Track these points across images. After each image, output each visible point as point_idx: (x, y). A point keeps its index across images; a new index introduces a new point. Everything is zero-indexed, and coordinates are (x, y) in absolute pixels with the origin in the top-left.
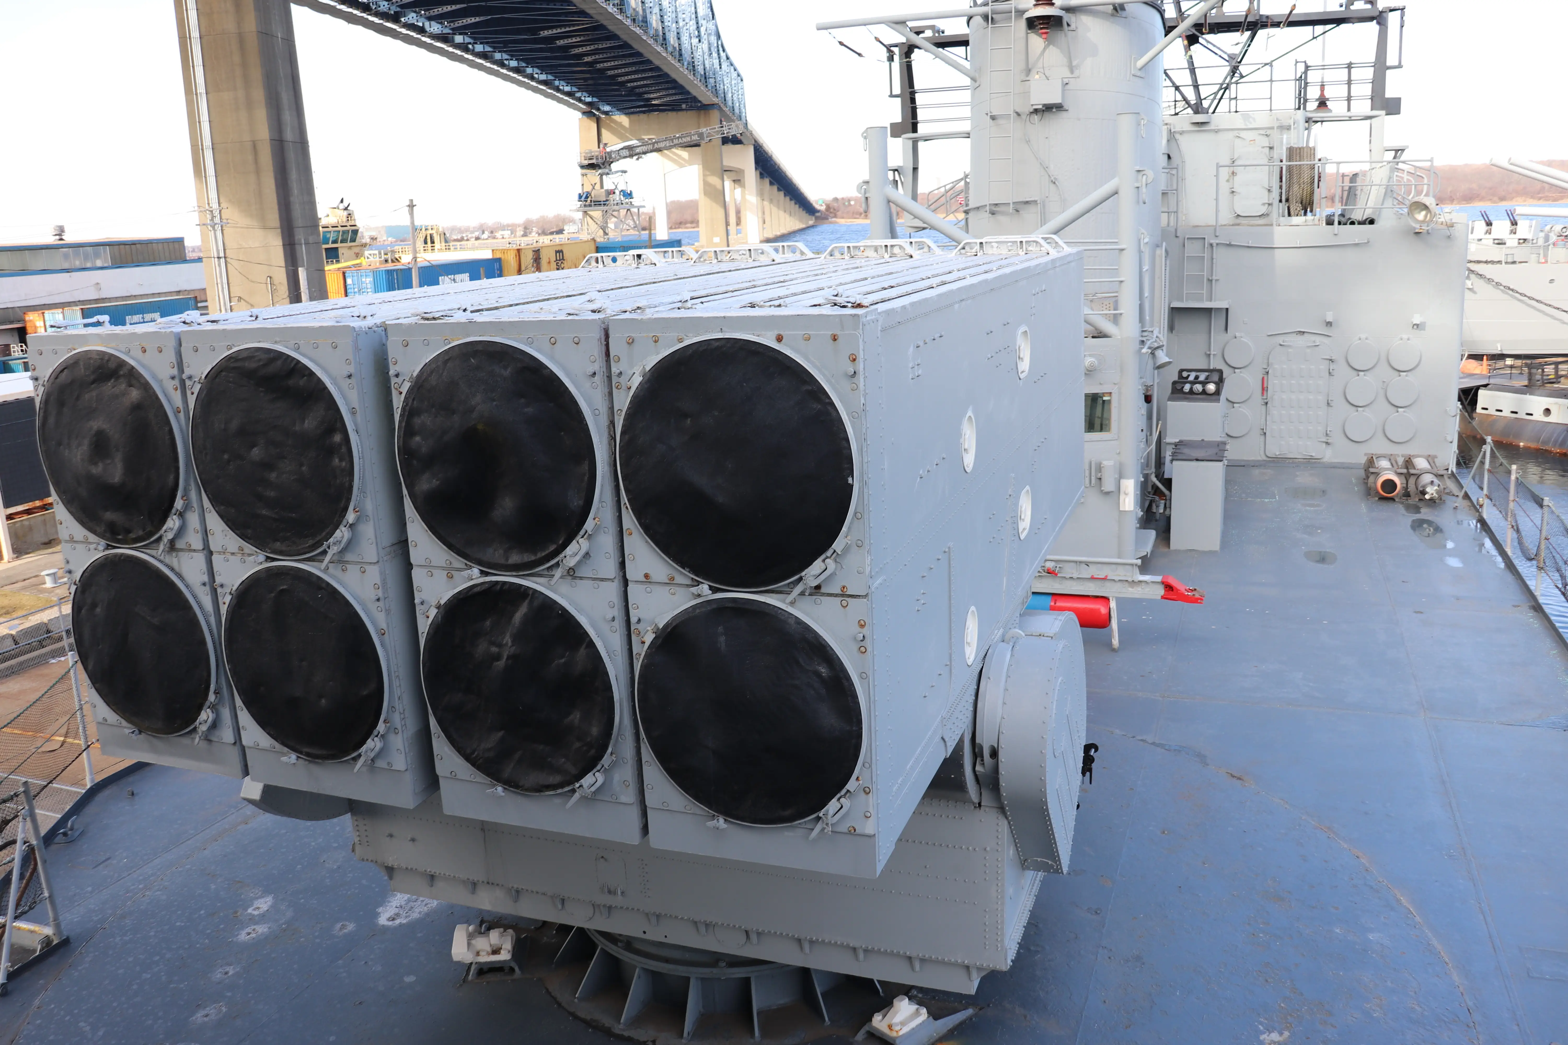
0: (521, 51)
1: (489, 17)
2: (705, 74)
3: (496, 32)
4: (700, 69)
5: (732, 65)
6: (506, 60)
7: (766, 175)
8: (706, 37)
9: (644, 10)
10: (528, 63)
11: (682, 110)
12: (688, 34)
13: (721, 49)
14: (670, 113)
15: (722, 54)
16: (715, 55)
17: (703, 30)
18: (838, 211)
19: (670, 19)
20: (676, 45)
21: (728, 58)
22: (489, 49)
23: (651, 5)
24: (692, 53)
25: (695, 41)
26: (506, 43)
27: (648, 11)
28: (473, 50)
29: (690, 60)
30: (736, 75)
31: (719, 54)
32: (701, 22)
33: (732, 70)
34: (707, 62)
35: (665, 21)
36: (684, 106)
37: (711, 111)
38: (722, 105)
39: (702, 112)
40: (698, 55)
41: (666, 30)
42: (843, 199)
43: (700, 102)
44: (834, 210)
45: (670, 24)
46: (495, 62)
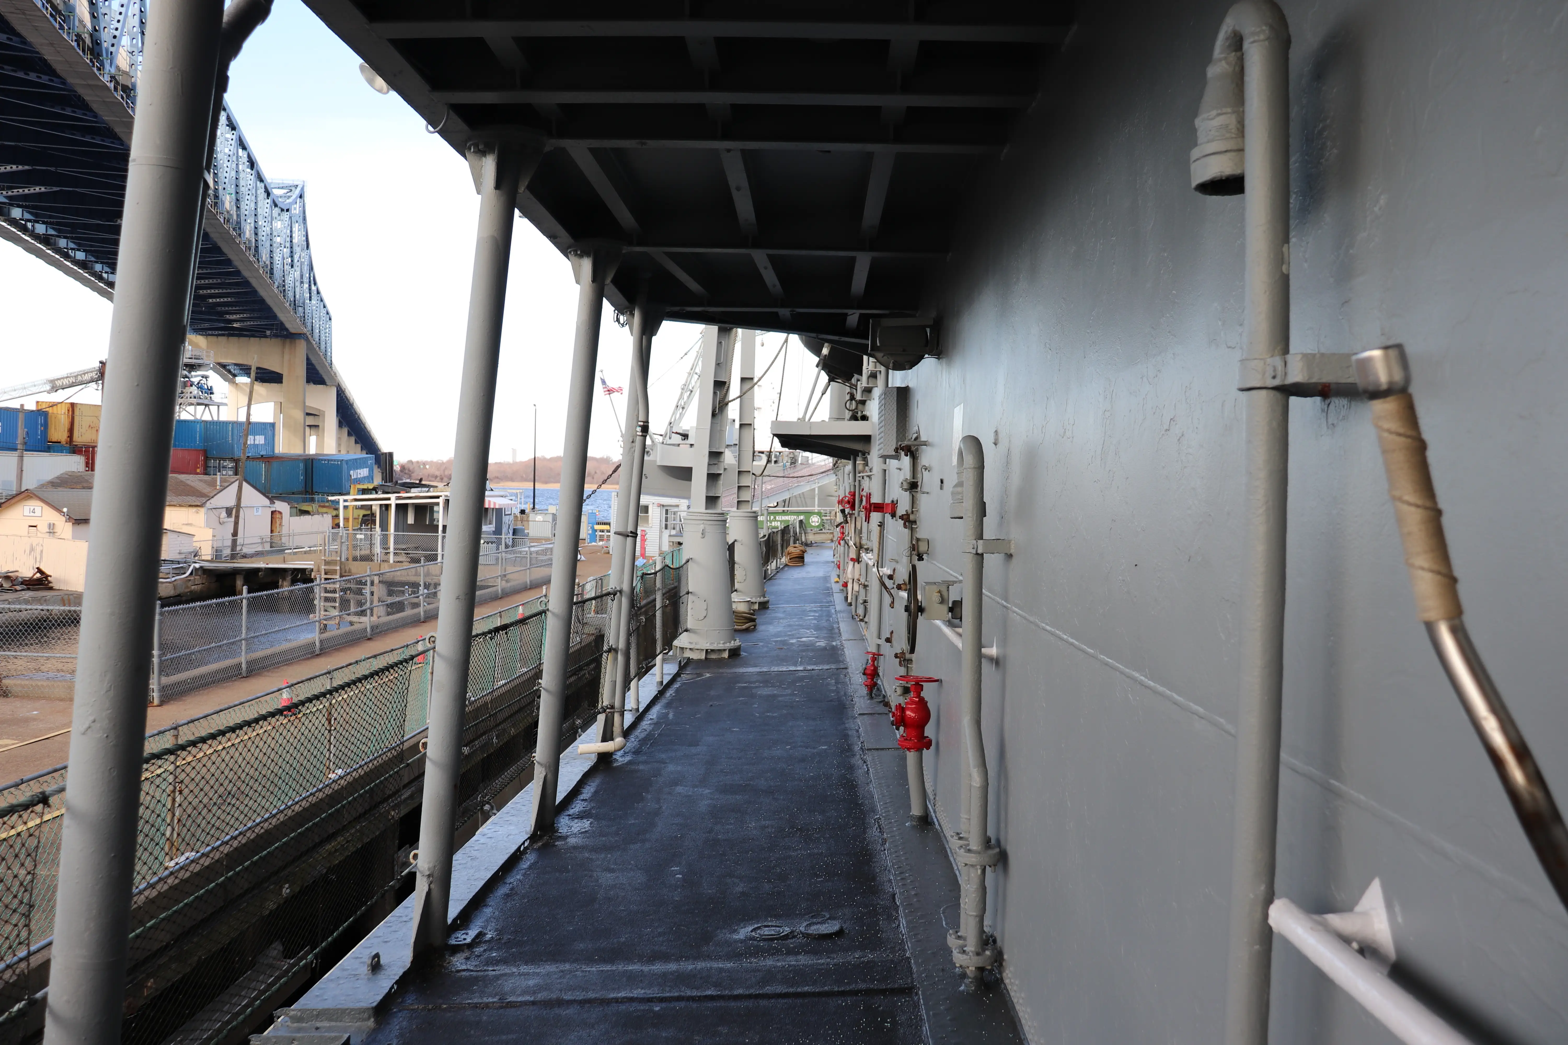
0: (91, 240)
1: (58, 189)
2: (295, 301)
3: (64, 211)
4: (290, 294)
5: (322, 300)
6: (72, 249)
7: (344, 424)
8: (299, 264)
9: (238, 216)
10: (97, 257)
11: (266, 337)
12: (281, 255)
13: (312, 282)
14: (252, 339)
15: (313, 288)
16: (306, 286)
17: (296, 257)
18: (413, 473)
19: (264, 234)
20: (268, 263)
21: (318, 293)
22: (51, 232)
23: (246, 213)
24: (284, 276)
25: (287, 267)
26: (74, 227)
27: (243, 218)
28: (33, 231)
29: (281, 282)
30: (325, 312)
31: (310, 286)
32: (296, 248)
33: (322, 306)
34: (298, 290)
35: (259, 234)
36: (268, 333)
37: (297, 341)
38: (310, 336)
39: (288, 340)
40: (289, 280)
41: (260, 243)
42: (418, 462)
43: (287, 330)
44: (409, 470)
45: (264, 238)
46: (58, 251)
